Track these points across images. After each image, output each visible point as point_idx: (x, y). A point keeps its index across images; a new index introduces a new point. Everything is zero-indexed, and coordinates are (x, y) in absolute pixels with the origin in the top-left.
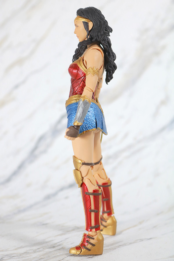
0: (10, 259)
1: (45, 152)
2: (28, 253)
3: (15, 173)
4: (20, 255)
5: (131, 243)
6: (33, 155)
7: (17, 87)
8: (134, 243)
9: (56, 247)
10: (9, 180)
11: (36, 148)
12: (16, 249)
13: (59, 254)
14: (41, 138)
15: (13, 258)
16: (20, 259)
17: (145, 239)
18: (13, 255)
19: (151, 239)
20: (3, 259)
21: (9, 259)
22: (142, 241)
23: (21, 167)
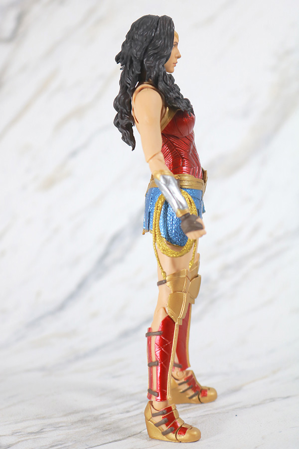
0: (55, 430)
1: (121, 260)
2: (86, 421)
3: (72, 297)
4: (72, 425)
5: (254, 405)
6: (102, 266)
7: (74, 154)
8: (260, 404)
9: (132, 411)
10: (62, 307)
11: (106, 254)
12: (65, 415)
13: (135, 423)
14: (116, 238)
15: (60, 428)
16: (71, 431)
17: (279, 398)
18: (60, 425)
19: (288, 397)
20: (44, 430)
21: (53, 430)
22: (274, 401)
23: (82, 285)
